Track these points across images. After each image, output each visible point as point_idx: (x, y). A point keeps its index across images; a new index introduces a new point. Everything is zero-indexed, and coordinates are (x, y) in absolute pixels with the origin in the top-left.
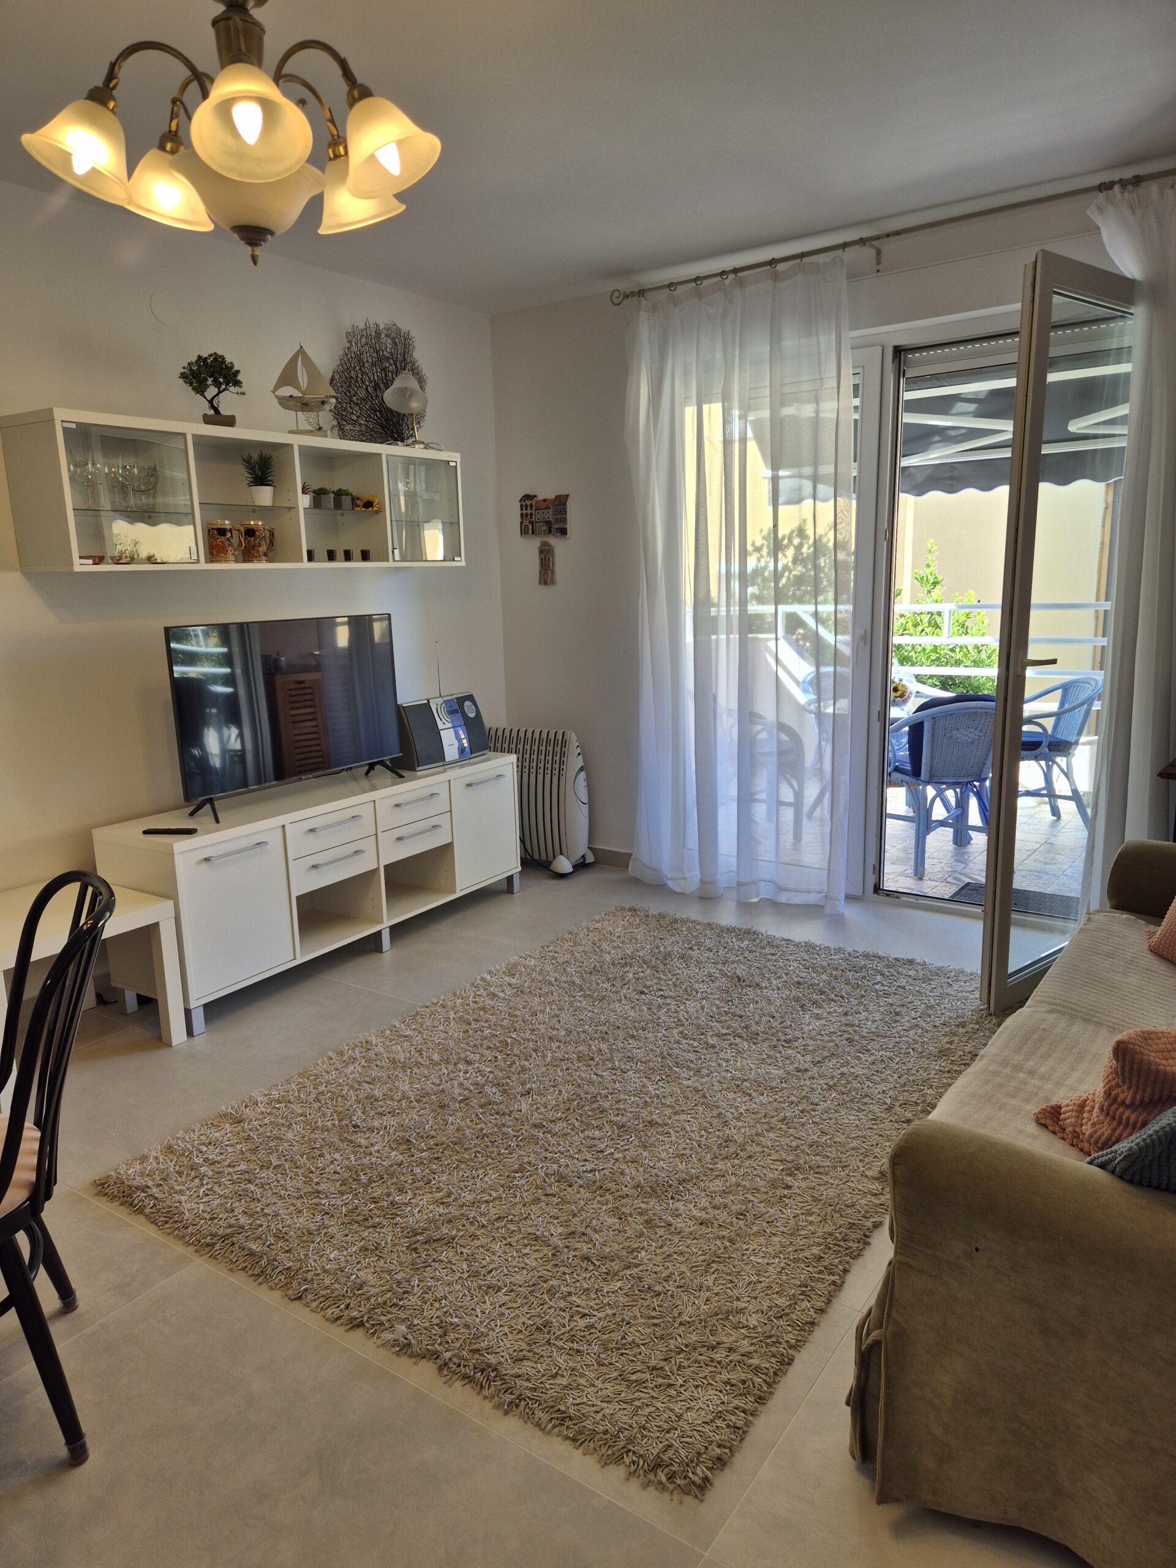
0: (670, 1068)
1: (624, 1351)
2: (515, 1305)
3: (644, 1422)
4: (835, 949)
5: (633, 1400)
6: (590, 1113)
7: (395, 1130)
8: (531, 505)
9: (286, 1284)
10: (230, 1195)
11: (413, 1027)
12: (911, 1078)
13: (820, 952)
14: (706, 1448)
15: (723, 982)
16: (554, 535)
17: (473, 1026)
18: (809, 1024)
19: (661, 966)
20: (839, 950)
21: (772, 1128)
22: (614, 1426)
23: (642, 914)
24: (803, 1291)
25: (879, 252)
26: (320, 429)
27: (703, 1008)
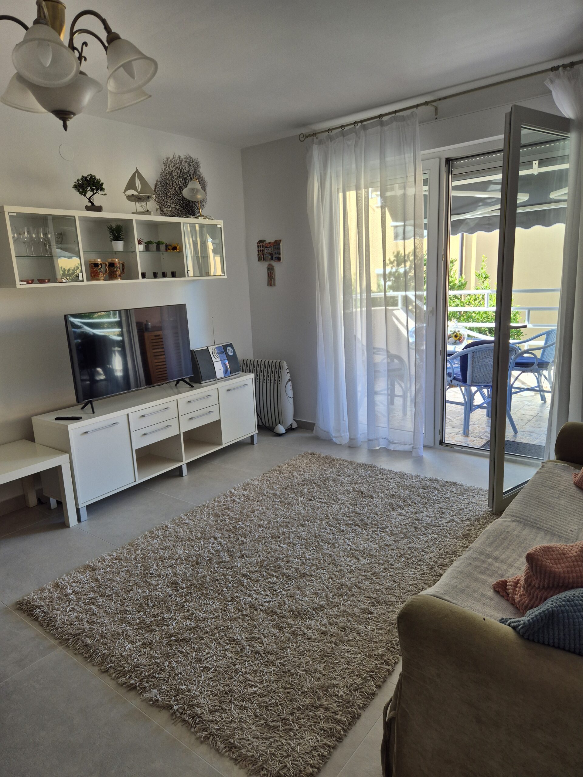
0: (319, 543)
1: (270, 708)
2: (216, 678)
3: (273, 751)
4: (415, 476)
5: (270, 738)
6: (273, 568)
7: (172, 576)
8: (263, 246)
9: (102, 663)
10: (82, 612)
11: (191, 518)
12: (446, 550)
13: (407, 478)
14: (305, 768)
15: (353, 495)
16: (274, 261)
17: (221, 518)
18: (396, 518)
19: (323, 485)
20: (417, 476)
21: (367, 578)
22: (257, 753)
23: (317, 456)
24: (371, 675)
25: (436, 109)
26: (148, 211)
27: (340, 509)
